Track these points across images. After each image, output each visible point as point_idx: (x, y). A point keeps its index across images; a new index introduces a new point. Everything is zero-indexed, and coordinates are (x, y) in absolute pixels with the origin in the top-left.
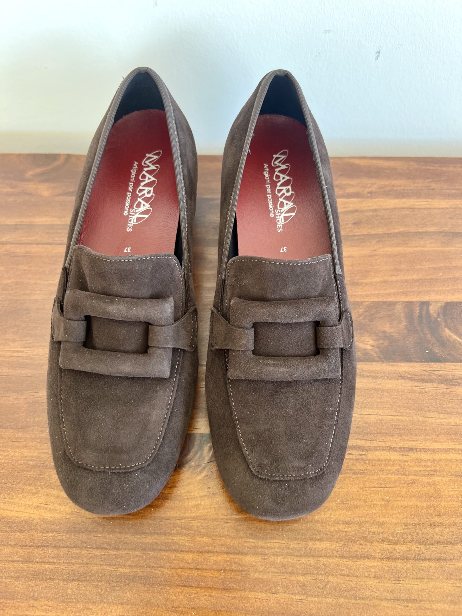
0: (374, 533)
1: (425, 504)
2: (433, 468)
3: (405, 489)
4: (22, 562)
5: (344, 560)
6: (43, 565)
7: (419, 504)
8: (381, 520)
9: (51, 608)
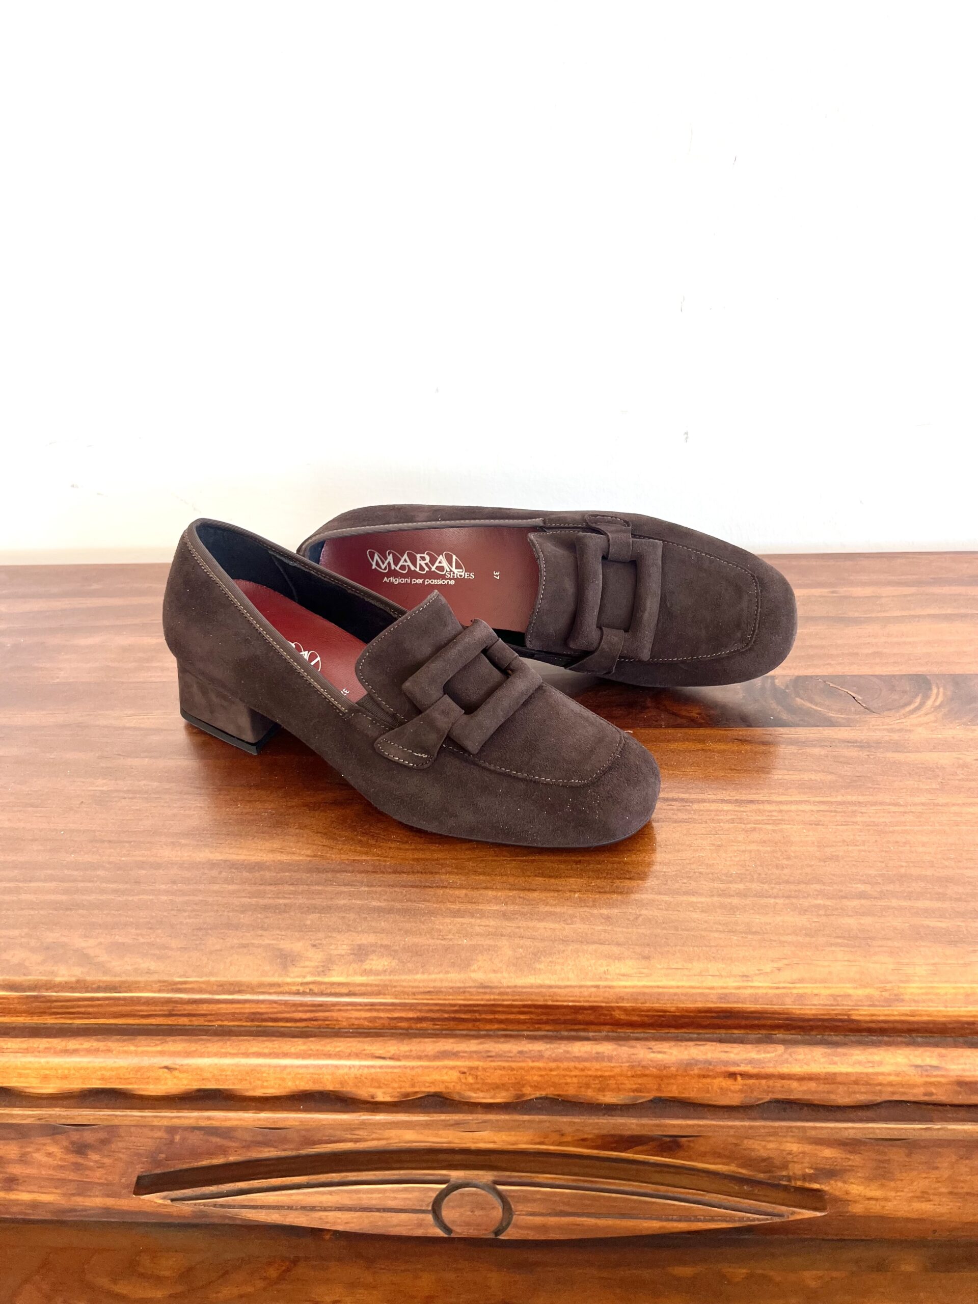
0: (700, 873)
1: (769, 849)
2: (780, 818)
3: (743, 836)
4: (250, 898)
5: (662, 896)
6: (276, 900)
7: (761, 848)
8: (711, 862)
9: (283, 937)
